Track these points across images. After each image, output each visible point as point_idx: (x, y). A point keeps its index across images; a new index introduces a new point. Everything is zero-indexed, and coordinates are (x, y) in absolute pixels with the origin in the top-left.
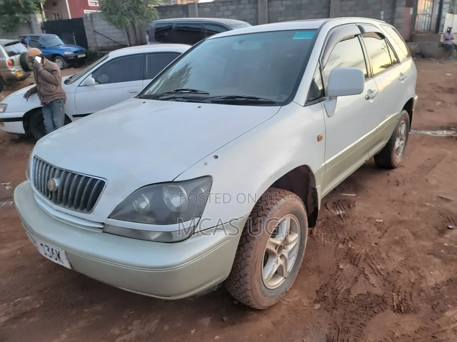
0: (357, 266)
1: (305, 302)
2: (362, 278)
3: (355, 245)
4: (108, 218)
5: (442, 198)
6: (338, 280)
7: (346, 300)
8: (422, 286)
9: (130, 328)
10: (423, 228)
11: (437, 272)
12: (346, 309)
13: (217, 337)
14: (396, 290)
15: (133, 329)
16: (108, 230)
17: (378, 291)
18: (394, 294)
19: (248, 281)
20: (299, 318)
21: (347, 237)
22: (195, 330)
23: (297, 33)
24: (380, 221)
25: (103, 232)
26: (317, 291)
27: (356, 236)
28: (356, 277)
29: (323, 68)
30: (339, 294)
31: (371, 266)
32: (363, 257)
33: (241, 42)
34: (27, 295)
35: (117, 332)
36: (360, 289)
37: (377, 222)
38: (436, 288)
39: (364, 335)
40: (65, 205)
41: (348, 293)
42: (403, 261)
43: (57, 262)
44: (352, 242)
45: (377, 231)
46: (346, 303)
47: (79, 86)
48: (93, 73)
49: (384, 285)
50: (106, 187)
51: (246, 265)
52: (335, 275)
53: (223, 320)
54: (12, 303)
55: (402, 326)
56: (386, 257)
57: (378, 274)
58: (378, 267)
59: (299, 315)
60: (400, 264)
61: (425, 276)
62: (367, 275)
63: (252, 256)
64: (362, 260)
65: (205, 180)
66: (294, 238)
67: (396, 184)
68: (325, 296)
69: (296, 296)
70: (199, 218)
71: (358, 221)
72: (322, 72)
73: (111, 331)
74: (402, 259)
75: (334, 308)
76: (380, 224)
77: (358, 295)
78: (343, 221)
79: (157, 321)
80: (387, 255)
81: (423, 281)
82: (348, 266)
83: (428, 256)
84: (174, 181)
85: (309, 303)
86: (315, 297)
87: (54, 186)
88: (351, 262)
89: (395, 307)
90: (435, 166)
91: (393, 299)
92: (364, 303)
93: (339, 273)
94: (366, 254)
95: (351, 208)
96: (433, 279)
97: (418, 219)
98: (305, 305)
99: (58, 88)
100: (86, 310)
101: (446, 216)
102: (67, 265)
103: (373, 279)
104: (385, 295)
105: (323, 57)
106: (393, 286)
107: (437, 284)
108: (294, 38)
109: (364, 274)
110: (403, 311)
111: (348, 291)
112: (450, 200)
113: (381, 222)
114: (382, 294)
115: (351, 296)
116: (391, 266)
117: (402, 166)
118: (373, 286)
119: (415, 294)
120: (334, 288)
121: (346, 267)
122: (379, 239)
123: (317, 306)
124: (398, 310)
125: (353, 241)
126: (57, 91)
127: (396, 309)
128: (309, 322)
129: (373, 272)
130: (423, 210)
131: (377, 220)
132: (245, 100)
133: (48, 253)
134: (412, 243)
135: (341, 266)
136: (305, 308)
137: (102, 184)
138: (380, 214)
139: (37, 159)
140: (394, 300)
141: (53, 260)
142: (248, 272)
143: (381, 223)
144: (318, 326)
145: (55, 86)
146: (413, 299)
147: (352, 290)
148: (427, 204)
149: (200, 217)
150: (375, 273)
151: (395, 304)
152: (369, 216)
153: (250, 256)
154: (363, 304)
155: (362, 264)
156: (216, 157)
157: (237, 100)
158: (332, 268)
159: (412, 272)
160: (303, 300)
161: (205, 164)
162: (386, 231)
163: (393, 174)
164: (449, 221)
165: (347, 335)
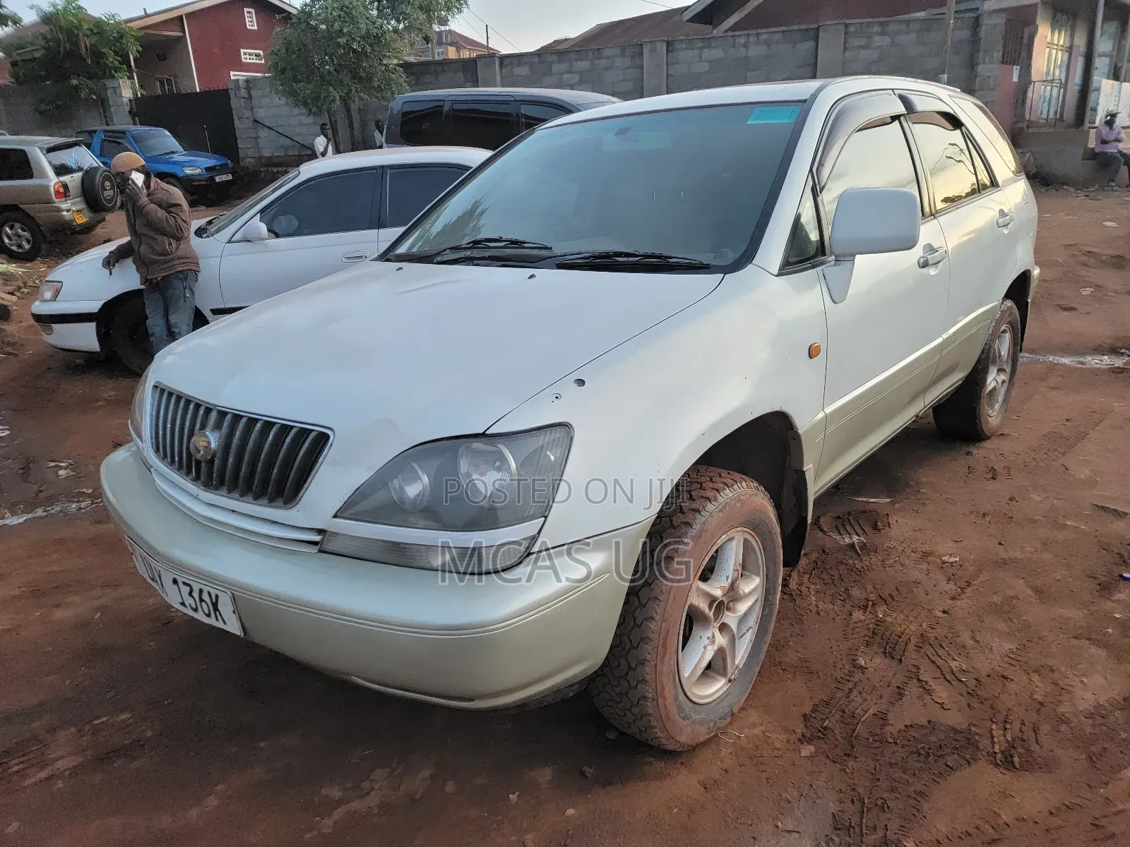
0: (901, 660)
1: (779, 739)
2: (913, 690)
3: (895, 615)
4: (335, 516)
5: (1103, 508)
6: (855, 692)
7: (876, 738)
8: (1062, 709)
9: (366, 786)
10: (1059, 578)
11: (1098, 680)
12: (879, 758)
13: (571, 812)
14: (1000, 718)
15: (372, 789)
16: (329, 546)
17: (954, 719)
18: (994, 727)
19: (648, 677)
20: (765, 775)
21: (871, 595)
22: (517, 793)
23: (758, 110)
24: (952, 560)
25: (321, 551)
26: (805, 716)
27: (895, 594)
28: (898, 687)
29: (822, 190)
30: (858, 723)
31: (934, 662)
32: (914, 641)
33: (622, 132)
34: (122, 710)
35: (335, 794)
36: (910, 712)
37: (944, 562)
38: (1097, 713)
39: (924, 817)
40: (230, 491)
41: (882, 722)
42: (1013, 653)
43: (211, 621)
44: (885, 607)
45: (945, 582)
46: (877, 744)
47: (230, 242)
48: (262, 211)
49: (969, 705)
50: (331, 445)
51: (642, 639)
52: (848, 680)
53: (583, 774)
54: (87, 727)
55: (1018, 800)
56: (970, 643)
57: (953, 683)
58: (954, 664)
59: (763, 767)
60: (1006, 659)
61: (1070, 689)
62: (926, 682)
64: (911, 647)
66: (752, 585)
67: (990, 476)
68: (825, 728)
69: (755, 725)
70: (543, 519)
71: (898, 558)
72: (819, 199)
73: (323, 792)
74: (1011, 647)
75: (849, 755)
76: (952, 566)
77: (906, 726)
78: (861, 560)
79: (426, 773)
80: (974, 639)
81: (1065, 698)
82: (879, 660)
83: (1075, 642)
84: (487, 432)
85: (788, 741)
86: (800, 729)
87: (208, 447)
88: (885, 653)
89: (999, 756)
90: (1084, 435)
91: (993, 737)
92: (923, 745)
93: (858, 676)
94: (922, 635)
95: (879, 530)
96: (1088, 695)
97: (1047, 556)
98: (778, 746)
99: (182, 246)
101: (1116, 551)
102: (233, 627)
103: (942, 692)
104: (973, 729)
105: (821, 164)
106: (992, 708)
107: (1098, 706)
108: (749, 122)
109: (919, 680)
110: (1017, 766)
111: (882, 718)
112: (1124, 513)
113: (956, 562)
114: (965, 726)
115: (888, 728)
116: (984, 664)
117: (1003, 435)
118: (943, 707)
119: (1045, 729)
120: (847, 711)
121: (872, 662)
122: (950, 602)
123: (807, 750)
124: (1007, 762)
125: (887, 605)
126: (180, 253)
127: (1001, 761)
128: (791, 784)
129: (939, 675)
130: (1061, 536)
131: (946, 558)
132: (637, 261)
133: (189, 601)
134: (1036, 613)
135: (862, 662)
136: (776, 753)
137: (322, 440)
138: (951, 544)
139: (163, 391)
140: (996, 740)
141: (200, 616)
142: (648, 657)
143: (954, 564)
144: (812, 794)
145: (175, 241)
146: (1042, 738)
147: (890, 716)
148: (1069, 523)
149: (546, 517)
150: (945, 678)
151: (997, 749)
152: (926, 548)
153: (652, 618)
154: (919, 747)
155: (912, 657)
156: (581, 382)
157: (618, 261)
158: (839, 665)
159: (1035, 678)
160: (774, 736)
161: (557, 398)
162: (969, 584)
163: (981, 452)
164: (1124, 561)
165: (884, 817)
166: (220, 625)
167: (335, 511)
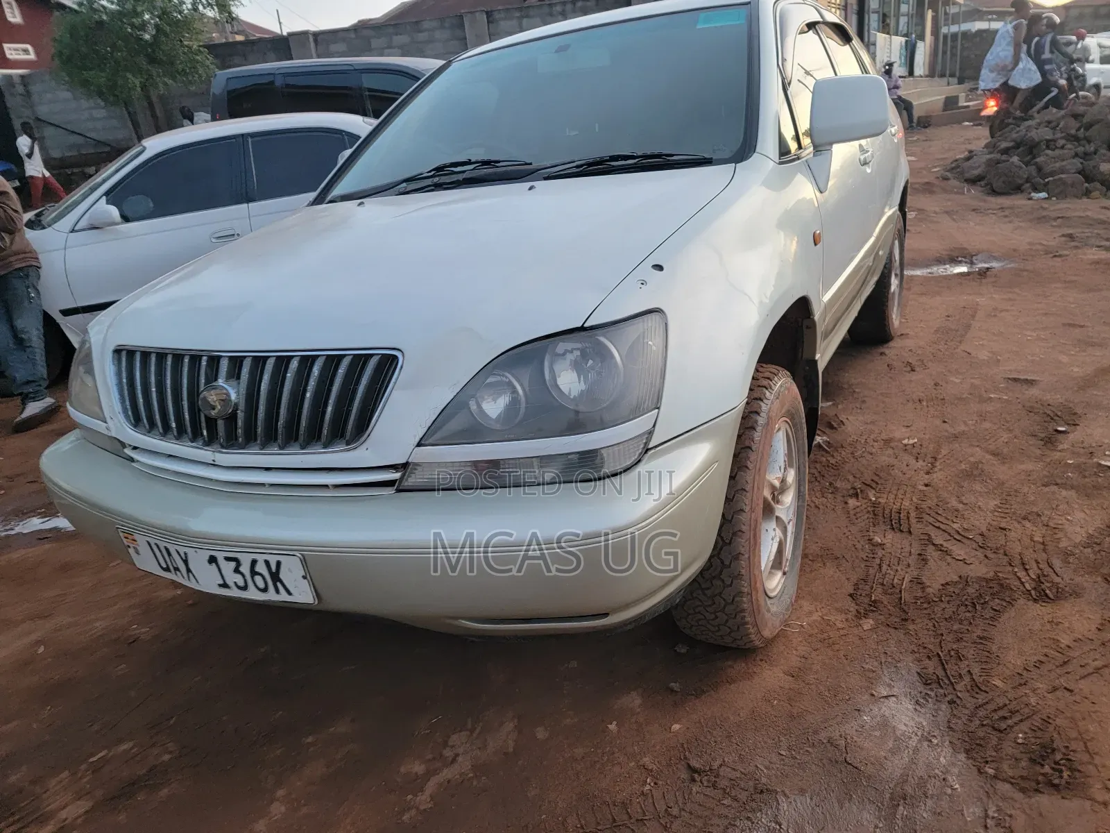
0: (910, 532)
1: (838, 619)
2: (931, 551)
3: (885, 496)
4: (419, 445)
5: (1015, 380)
6: (884, 567)
7: (922, 600)
8: (1063, 545)
9: (448, 753)
10: (1006, 441)
11: (1079, 515)
12: (933, 616)
13: (676, 727)
14: (1017, 562)
15: (457, 755)
16: (411, 481)
17: (978, 569)
18: (1016, 570)
19: (743, 572)
20: (842, 653)
21: (855, 484)
22: (615, 723)
23: (703, 15)
24: (911, 442)
25: (398, 491)
26: (851, 595)
27: (876, 478)
28: (920, 555)
29: (789, 84)
30: (901, 591)
31: (939, 528)
32: (913, 514)
33: (562, 49)
34: (120, 741)
35: (419, 768)
36: (939, 574)
37: (906, 445)
38: (1091, 542)
39: (997, 656)
40: (265, 446)
41: (921, 586)
42: (1000, 508)
43: (271, 596)
44: (873, 492)
45: (914, 461)
46: (925, 605)
47: (73, 231)
48: (107, 194)
49: (985, 556)
50: (402, 367)
51: (734, 534)
52: (874, 558)
53: (672, 691)
54: (83, 767)
55: (1067, 625)
56: (960, 506)
57: (962, 540)
58: (955, 526)
59: (837, 647)
60: (996, 514)
61: (1060, 527)
62: (942, 545)
63: (747, 509)
64: (913, 521)
65: (653, 320)
66: (791, 476)
67: (909, 369)
68: (875, 601)
69: (811, 613)
70: (656, 410)
71: (864, 449)
72: (789, 92)
73: (403, 770)
74: (996, 503)
75: (906, 620)
76: (914, 447)
77: (942, 585)
78: (833, 456)
79: (510, 726)
80: (961, 502)
81: (1060, 535)
82: (890, 535)
83: (1047, 489)
84: (586, 325)
85: (847, 620)
86: (853, 608)
87: (226, 401)
88: (893, 529)
89: (1033, 592)
90: (968, 327)
91: (1019, 579)
92: (965, 597)
93: (880, 553)
94: (917, 508)
95: (835, 428)
96: (1078, 529)
97: (987, 425)
98: (840, 625)
99: (17, 238)
100: (310, 739)
101: (1041, 412)
102: (302, 594)
103: (958, 551)
104: (1000, 575)
105: (784, 60)
106: (1006, 555)
107: (1090, 536)
108: (699, 26)
109: (934, 544)
110: (1051, 596)
111: (917, 581)
112: (1034, 381)
113: (916, 443)
114: (992, 574)
115: (929, 590)
116: (980, 522)
117: (902, 335)
118: (966, 563)
119: (1057, 563)
120: (885, 583)
121: (888, 539)
122: (927, 476)
123: (868, 624)
124: (1041, 596)
125: (874, 489)
126: (15, 248)
127: (1037, 596)
128: (867, 656)
129: (949, 538)
130: (990, 408)
131: (906, 442)
133: (232, 578)
134: (1002, 472)
135: (878, 539)
136: (842, 632)
137: (388, 364)
138: (904, 430)
139: (131, 353)
140: (1023, 580)
141: (253, 594)
142: (742, 550)
143: (915, 445)
144: (890, 660)
145: (8, 235)
146: (1058, 570)
147: (924, 579)
148: (992, 396)
149: (658, 408)
150: (955, 539)
151: (1027, 586)
152: (884, 436)
153: (742, 510)
154: (963, 600)
155: (916, 527)
156: (659, 268)
157: (613, 166)
158: (859, 546)
159: (1028, 524)
160: (832, 618)
161: (642, 284)
162: (935, 459)
163: (893, 350)
164: (1052, 419)
165: (963, 664)
166: (284, 597)
167: (417, 440)
